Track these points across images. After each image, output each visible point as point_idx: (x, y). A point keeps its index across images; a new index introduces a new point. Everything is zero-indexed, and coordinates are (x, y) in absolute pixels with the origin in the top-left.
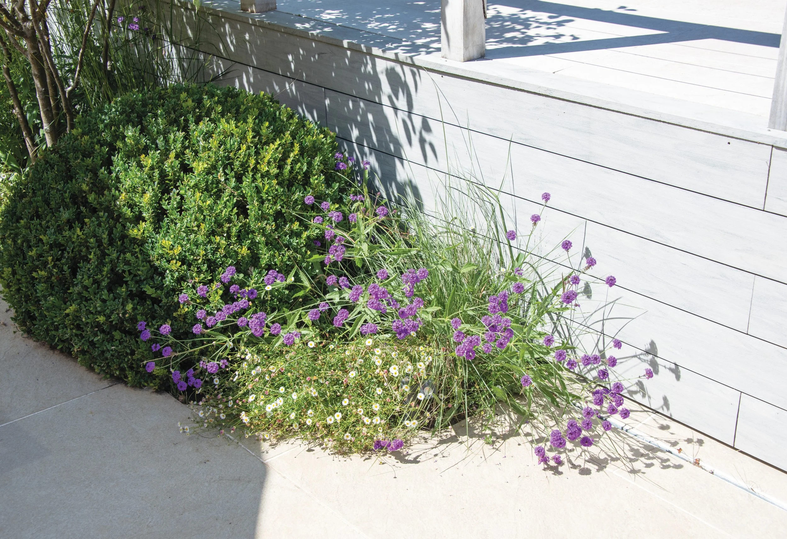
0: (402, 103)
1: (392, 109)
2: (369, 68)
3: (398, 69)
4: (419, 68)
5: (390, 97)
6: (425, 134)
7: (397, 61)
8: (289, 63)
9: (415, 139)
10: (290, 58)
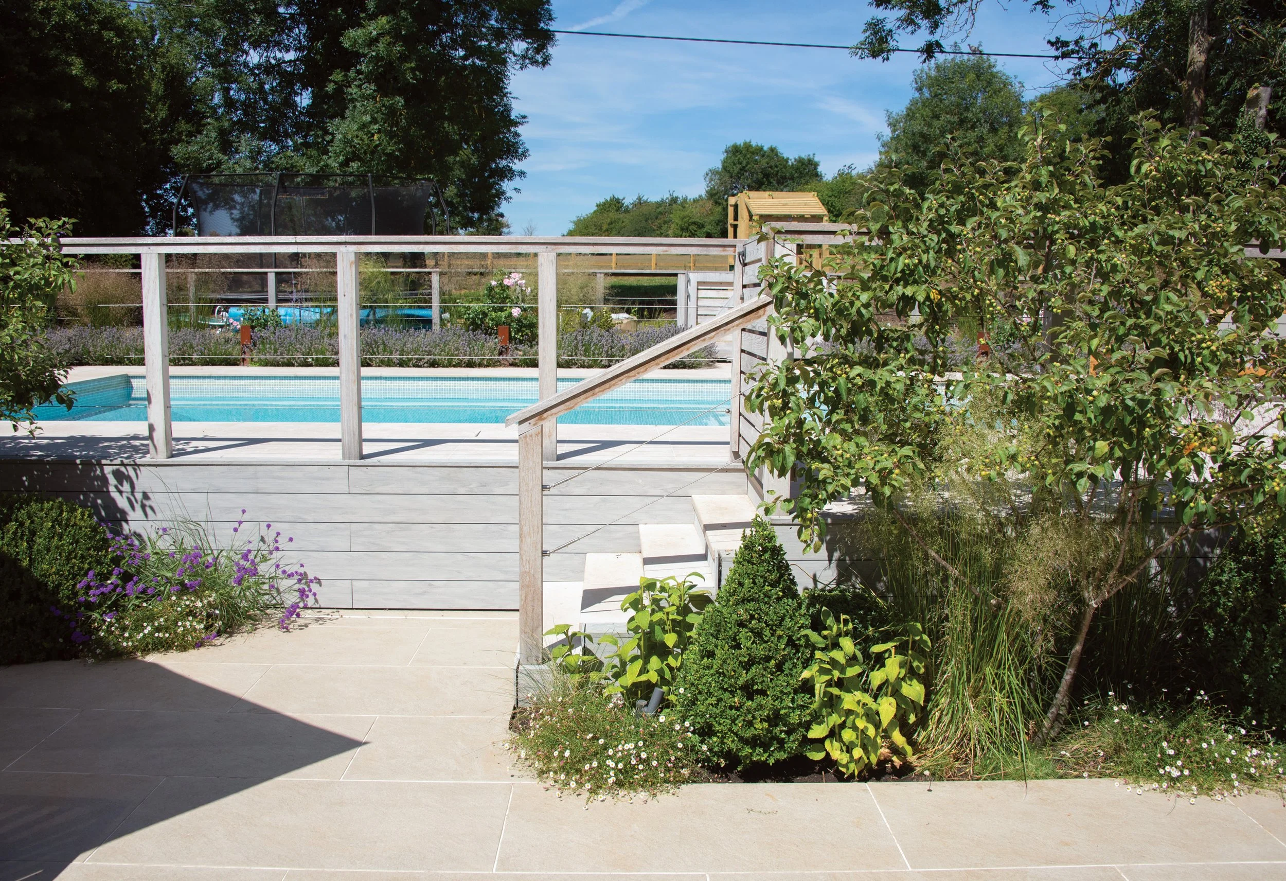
0: (126, 487)
1: (118, 494)
2: (98, 472)
3: (123, 469)
4: (139, 466)
5: (116, 487)
6: (145, 502)
7: (122, 464)
8: (24, 482)
9: (138, 507)
10: (24, 478)
